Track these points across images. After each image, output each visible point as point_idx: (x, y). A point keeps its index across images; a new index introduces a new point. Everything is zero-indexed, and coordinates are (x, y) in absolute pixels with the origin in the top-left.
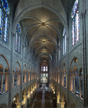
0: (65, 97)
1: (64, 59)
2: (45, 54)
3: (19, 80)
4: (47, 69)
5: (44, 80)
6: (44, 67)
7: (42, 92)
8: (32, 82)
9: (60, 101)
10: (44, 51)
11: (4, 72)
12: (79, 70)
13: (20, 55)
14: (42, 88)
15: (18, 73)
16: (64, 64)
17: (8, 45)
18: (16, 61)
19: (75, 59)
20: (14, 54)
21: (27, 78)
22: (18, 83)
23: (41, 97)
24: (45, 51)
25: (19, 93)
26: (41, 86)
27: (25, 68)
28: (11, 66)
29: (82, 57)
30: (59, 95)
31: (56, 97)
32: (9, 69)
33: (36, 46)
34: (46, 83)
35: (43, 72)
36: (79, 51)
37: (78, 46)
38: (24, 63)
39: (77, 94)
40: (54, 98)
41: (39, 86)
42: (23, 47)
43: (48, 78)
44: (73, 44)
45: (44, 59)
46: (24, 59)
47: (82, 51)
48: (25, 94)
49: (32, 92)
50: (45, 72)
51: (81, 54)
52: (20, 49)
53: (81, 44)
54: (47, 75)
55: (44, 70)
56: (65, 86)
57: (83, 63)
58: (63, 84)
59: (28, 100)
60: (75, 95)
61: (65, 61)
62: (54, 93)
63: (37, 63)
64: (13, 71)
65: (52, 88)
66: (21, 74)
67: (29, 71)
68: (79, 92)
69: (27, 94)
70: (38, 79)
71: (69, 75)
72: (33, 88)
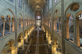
0: (51, 34)
1: (50, 11)
2: (38, 8)
3: (22, 25)
4: (40, 18)
5: (38, 24)
6: (38, 16)
7: (37, 31)
8: (31, 25)
9: (48, 36)
10: (37, 7)
11: (11, 20)
12: (59, 17)
13: (22, 9)
14: (37, 29)
15: (21, 20)
16: (50, 14)
17: (13, 2)
18: (19, 13)
19: (57, 11)
20: (18, 8)
21: (27, 23)
22: (22, 26)
23: (37, 34)
24: (39, 7)
25: (23, 32)
26: (36, 28)
27: (25, 17)
28: (16, 16)
29: (61, 10)
30: (47, 32)
31: (46, 34)
32: (14, 18)
33: (32, 4)
34: (40, 26)
35: (38, 20)
36: (59, 6)
37: (58, 3)
38: (25, 14)
39: (58, 31)
40: (45, 34)
41: (35, 28)
42: (24, 4)
43: (41, 23)
44: (56, 1)
45: (38, 11)
46: (25, 12)
47: (61, 6)
48: (26, 33)
49: (31, 31)
50: (39, 20)
51: (60, 8)
52: (22, 6)
53: (60, 1)
54: (40, 21)
55: (38, 18)
56: (51, 27)
57: (61, 13)
58: (49, 26)
59: (28, 36)
60: (57, 32)
61: (50, 12)
62: (45, 31)
63: (33, 14)
64: (18, 19)
65: (43, 28)
66: (23, 21)
67: (29, 19)
68: (59, 30)
69: (27, 33)
70: (34, 23)
71: (53, 21)
72: (31, 29)
